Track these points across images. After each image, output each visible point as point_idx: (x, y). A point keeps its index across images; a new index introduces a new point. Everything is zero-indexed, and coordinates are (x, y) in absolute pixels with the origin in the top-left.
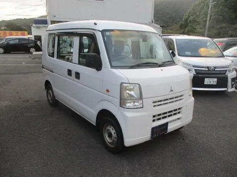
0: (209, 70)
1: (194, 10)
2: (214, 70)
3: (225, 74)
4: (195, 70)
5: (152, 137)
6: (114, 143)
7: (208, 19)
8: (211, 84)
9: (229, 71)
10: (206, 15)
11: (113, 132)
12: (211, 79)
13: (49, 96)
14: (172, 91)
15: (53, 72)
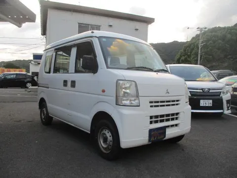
0: (203, 92)
1: (185, 51)
2: (209, 92)
3: (219, 95)
4: (190, 92)
5: (149, 140)
6: (110, 147)
7: (199, 58)
8: (207, 105)
9: (224, 93)
10: (197, 54)
11: (109, 135)
12: (206, 101)
13: (42, 114)
14: (168, 93)
15: (48, 88)
